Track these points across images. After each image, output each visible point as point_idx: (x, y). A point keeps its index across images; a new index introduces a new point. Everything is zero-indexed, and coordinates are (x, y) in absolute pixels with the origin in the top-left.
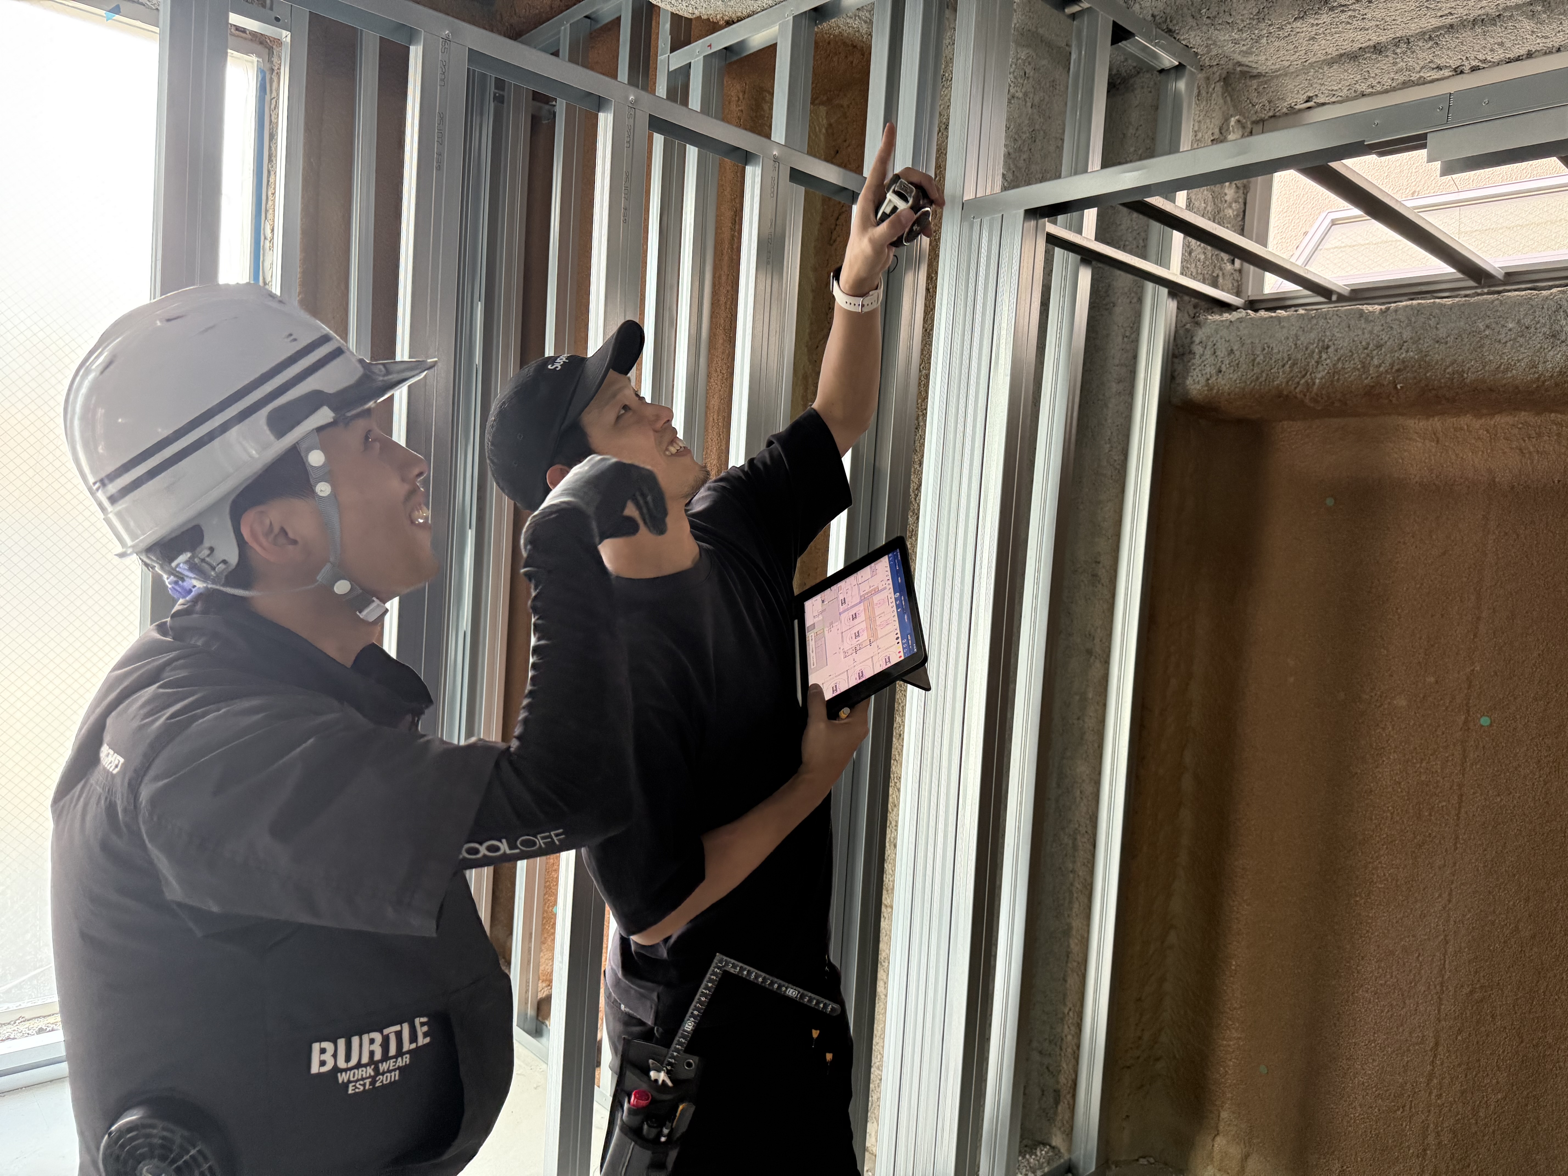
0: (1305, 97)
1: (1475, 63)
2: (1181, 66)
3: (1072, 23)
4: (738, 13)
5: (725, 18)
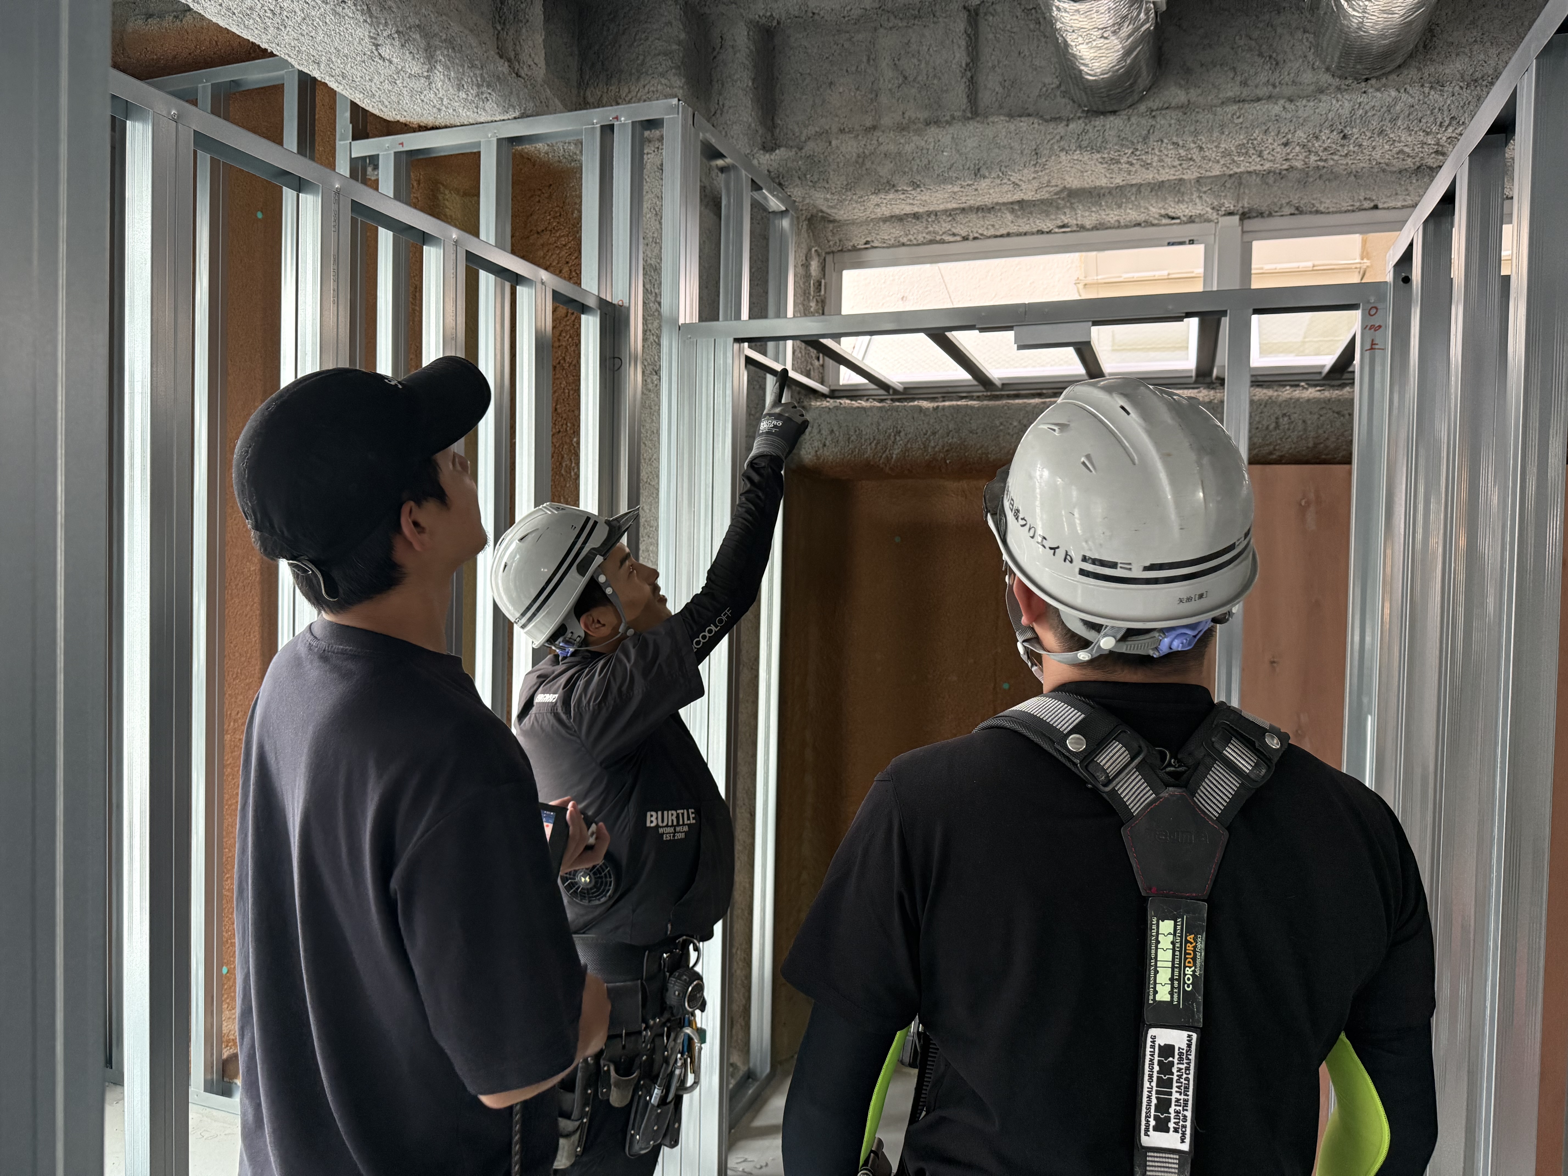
0: (865, 241)
2: (787, 210)
3: (720, 174)
4: (437, 124)
5: (422, 124)
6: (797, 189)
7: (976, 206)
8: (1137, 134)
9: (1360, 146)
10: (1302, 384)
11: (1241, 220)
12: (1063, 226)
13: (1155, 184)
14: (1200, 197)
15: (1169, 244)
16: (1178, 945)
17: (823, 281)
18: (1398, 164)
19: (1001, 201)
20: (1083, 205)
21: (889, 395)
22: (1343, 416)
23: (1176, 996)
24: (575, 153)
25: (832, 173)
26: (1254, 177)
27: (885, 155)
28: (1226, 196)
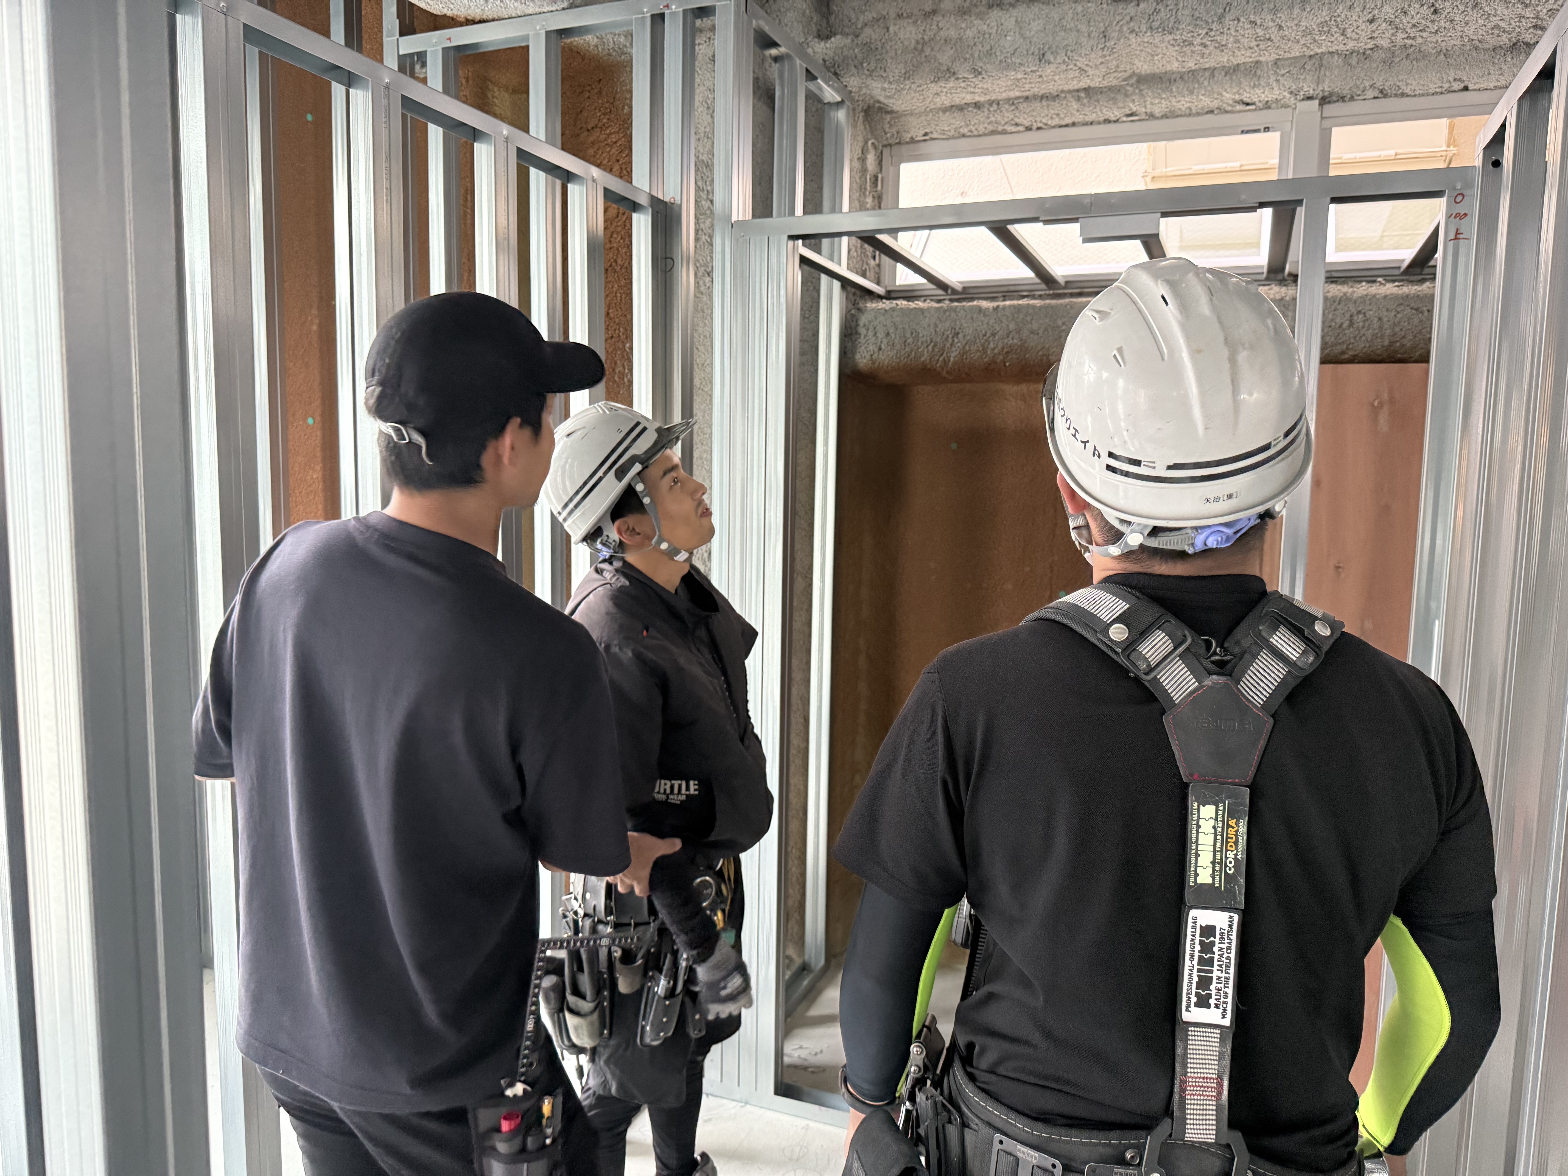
0: (923, 132)
1: (1040, 125)
2: (842, 102)
3: (773, 64)
4: (485, 17)
5: (469, 18)
6: (853, 79)
7: (1040, 94)
8: (1212, 13)
9: (1452, 21)
10: (1380, 279)
11: (1321, 105)
12: (1131, 115)
13: (1230, 68)
14: (1277, 81)
15: (1242, 132)
16: (1220, 829)
17: (880, 176)
18: (1492, 41)
19: (1066, 88)
20: (1153, 92)
21: (947, 295)
22: (1422, 312)
23: (1217, 879)
24: (625, 46)
25: (889, 61)
26: (1336, 57)
27: (946, 41)
28: (1305, 79)
